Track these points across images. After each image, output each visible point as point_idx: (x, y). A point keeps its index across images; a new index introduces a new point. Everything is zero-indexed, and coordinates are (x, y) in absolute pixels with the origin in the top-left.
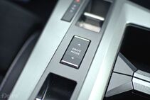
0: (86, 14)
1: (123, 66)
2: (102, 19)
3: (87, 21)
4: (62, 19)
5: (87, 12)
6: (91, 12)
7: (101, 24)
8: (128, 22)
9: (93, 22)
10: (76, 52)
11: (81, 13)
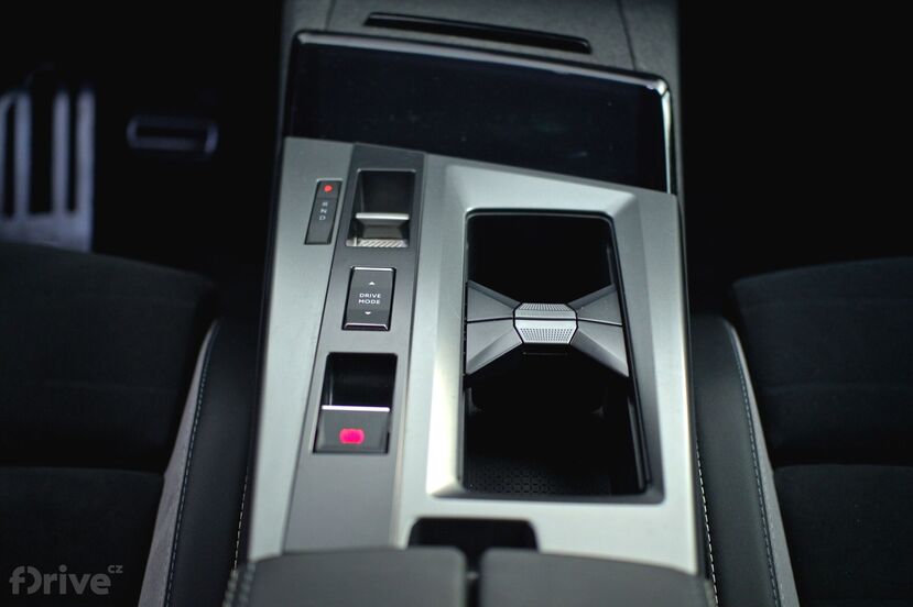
0: (360, 216)
1: (488, 304)
2: (404, 217)
3: (367, 232)
4: (306, 243)
5: (360, 212)
6: (368, 210)
7: (405, 230)
8: (469, 209)
9: (382, 230)
10: (369, 299)
11: (350, 217)
